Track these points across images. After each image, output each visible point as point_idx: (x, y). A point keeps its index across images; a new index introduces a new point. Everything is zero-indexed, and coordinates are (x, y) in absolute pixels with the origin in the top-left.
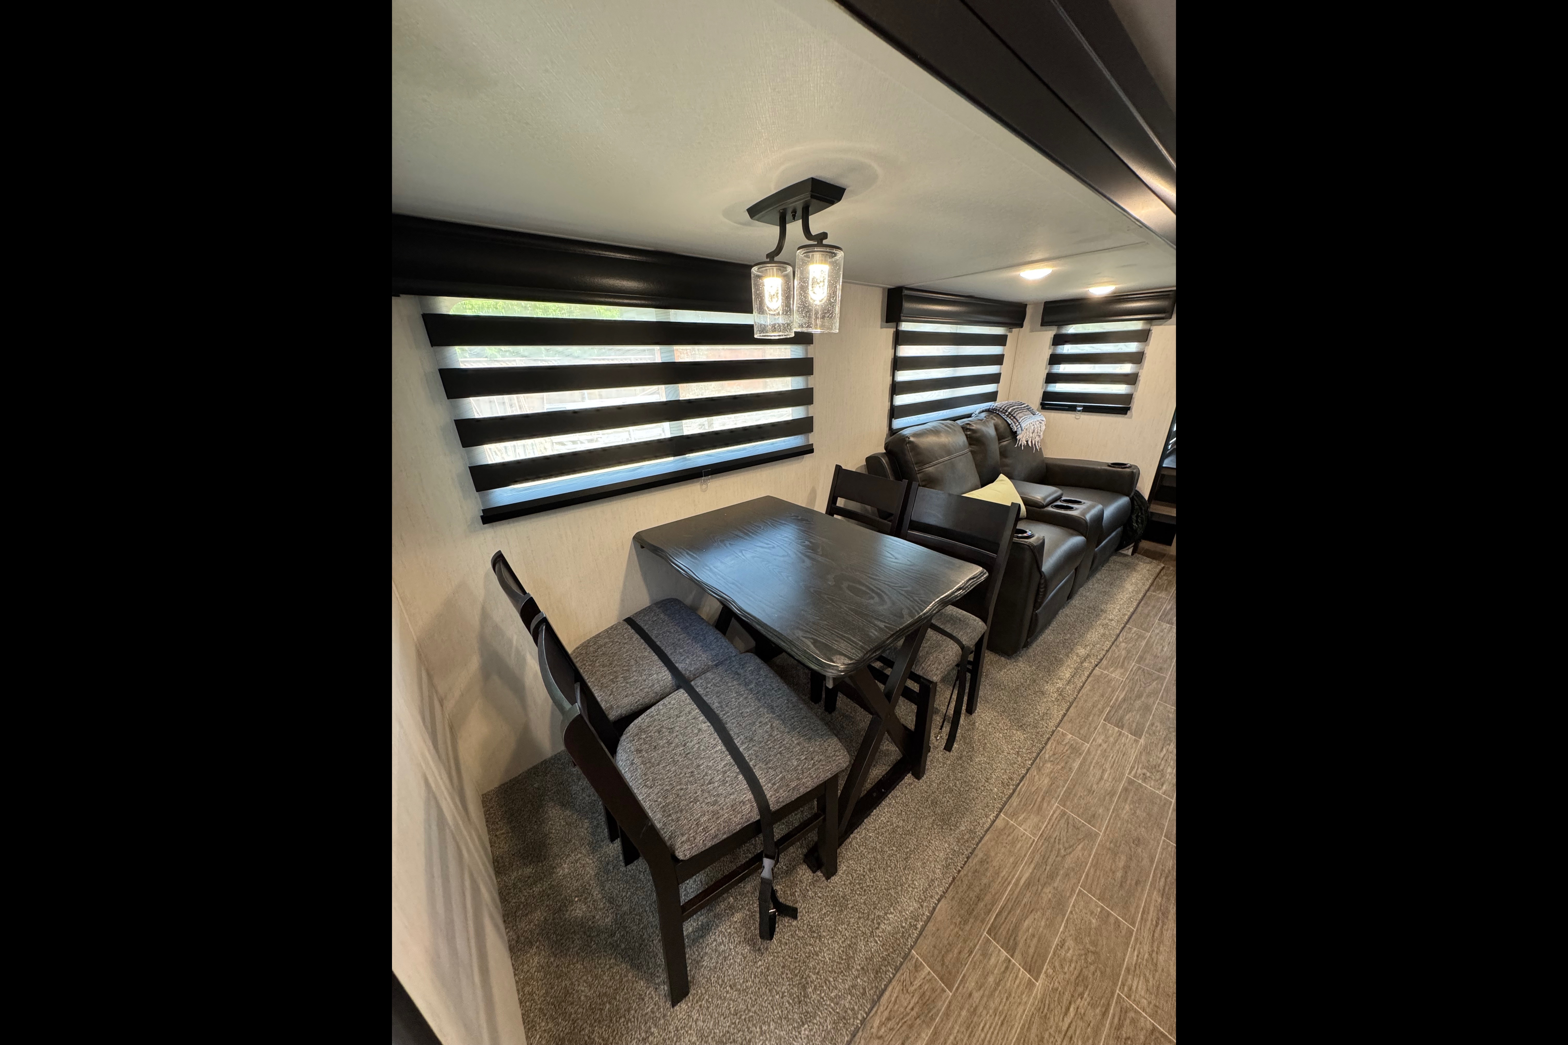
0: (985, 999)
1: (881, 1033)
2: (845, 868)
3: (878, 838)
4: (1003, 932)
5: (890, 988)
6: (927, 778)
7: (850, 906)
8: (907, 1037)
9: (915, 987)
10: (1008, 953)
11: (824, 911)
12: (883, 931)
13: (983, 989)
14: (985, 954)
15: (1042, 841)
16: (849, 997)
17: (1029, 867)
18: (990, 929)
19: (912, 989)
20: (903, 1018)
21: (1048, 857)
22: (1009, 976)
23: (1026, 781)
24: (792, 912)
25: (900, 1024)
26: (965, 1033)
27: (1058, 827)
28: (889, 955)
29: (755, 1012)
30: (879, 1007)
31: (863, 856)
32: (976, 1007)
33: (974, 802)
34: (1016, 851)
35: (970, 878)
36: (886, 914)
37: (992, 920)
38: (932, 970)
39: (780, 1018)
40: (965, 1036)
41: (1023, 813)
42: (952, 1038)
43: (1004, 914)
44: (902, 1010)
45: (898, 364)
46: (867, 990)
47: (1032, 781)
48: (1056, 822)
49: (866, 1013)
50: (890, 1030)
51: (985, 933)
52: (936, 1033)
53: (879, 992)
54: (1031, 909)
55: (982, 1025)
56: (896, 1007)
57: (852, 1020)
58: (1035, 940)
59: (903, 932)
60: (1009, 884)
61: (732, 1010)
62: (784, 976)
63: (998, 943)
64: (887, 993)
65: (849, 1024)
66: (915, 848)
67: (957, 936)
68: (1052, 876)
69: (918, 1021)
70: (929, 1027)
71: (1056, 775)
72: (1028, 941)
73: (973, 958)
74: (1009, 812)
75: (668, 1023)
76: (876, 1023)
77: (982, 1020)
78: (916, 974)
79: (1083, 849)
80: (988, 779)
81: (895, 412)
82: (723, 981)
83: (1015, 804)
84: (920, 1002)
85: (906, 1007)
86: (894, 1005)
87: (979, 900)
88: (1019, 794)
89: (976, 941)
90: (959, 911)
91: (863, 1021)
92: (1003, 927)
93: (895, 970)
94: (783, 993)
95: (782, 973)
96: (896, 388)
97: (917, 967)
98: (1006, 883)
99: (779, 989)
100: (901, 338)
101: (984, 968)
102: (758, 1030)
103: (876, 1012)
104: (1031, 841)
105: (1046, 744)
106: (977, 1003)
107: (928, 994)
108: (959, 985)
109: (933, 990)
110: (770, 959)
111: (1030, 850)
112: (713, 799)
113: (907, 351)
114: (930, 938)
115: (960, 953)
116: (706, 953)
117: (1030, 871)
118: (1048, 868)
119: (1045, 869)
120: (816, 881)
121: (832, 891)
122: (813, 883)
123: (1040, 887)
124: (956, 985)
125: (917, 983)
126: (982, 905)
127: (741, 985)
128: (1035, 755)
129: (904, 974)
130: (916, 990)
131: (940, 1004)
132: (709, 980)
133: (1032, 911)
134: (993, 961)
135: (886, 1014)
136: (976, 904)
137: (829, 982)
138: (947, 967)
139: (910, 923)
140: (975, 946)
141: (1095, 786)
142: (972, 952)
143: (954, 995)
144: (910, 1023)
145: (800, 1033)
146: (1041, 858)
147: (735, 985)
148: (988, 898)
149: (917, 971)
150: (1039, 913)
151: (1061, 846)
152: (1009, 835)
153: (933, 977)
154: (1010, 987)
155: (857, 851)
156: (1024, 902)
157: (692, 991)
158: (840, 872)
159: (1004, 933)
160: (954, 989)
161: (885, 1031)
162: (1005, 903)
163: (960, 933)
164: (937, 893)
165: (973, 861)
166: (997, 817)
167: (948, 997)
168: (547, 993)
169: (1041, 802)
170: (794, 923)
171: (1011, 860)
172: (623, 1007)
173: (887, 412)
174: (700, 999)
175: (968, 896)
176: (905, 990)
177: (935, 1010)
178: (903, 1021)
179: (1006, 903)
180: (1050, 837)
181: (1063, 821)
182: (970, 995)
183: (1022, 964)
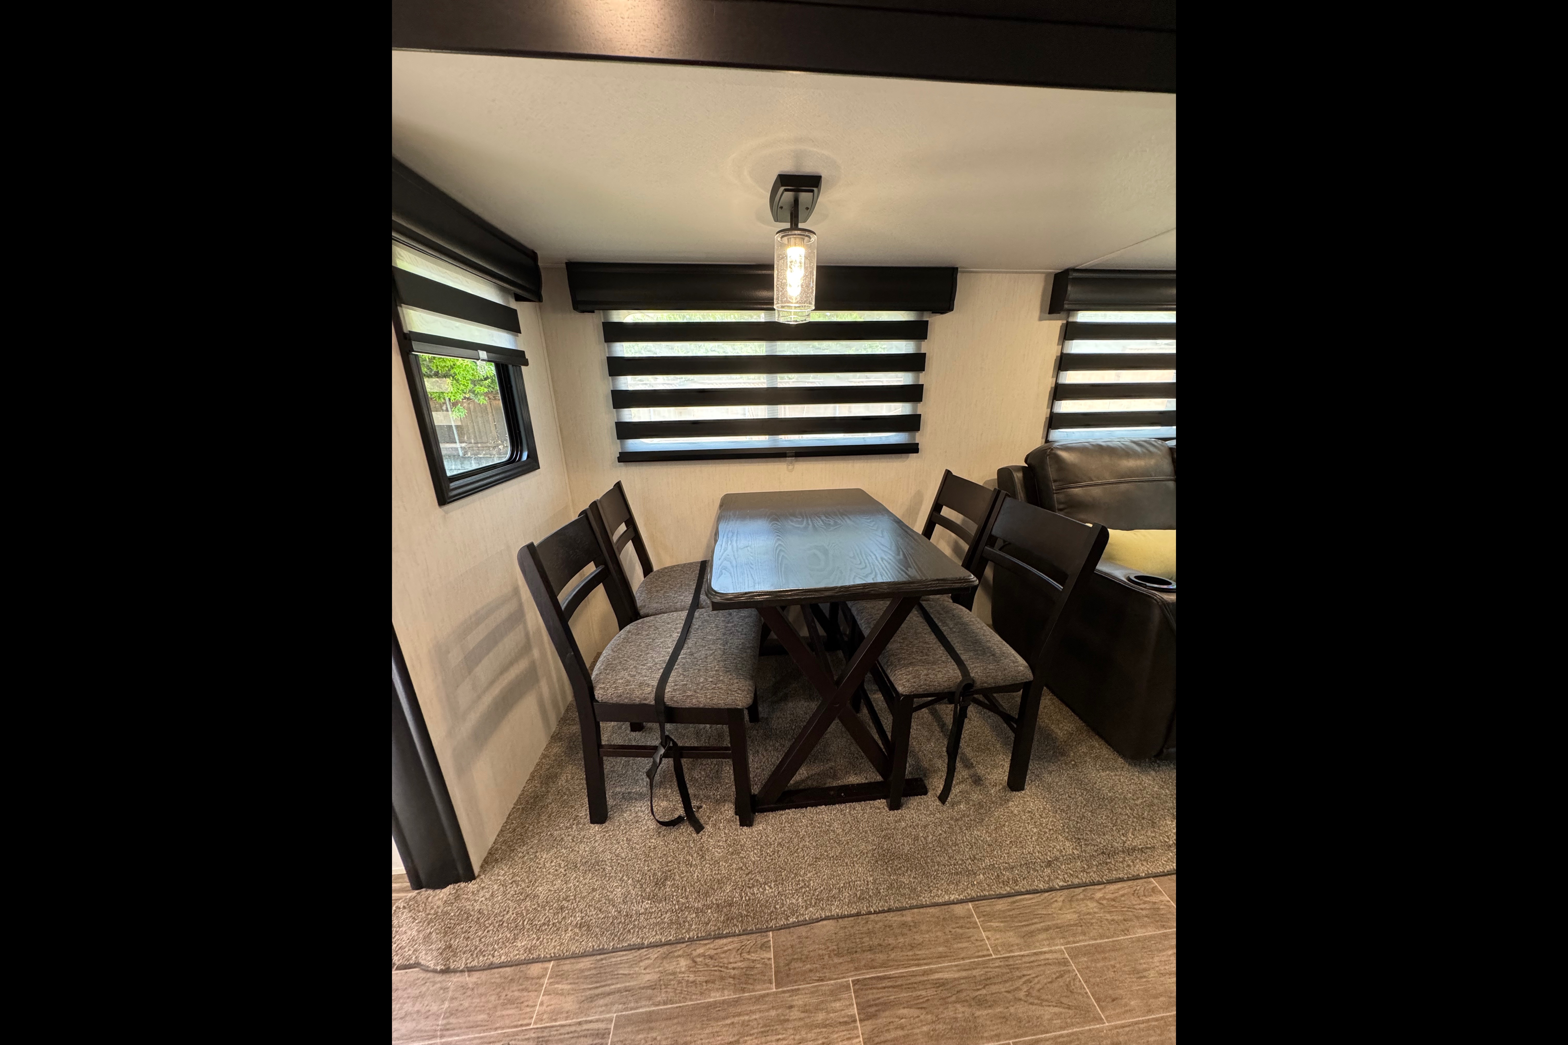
0: (802, 1023)
1: (698, 960)
2: (761, 828)
3: (807, 827)
4: (871, 995)
5: (730, 940)
6: (900, 814)
7: (741, 855)
8: (713, 982)
9: (749, 957)
10: (859, 1014)
11: (721, 844)
12: (753, 894)
13: (806, 1015)
14: (835, 993)
15: (1000, 964)
16: (694, 915)
17: (959, 971)
18: (858, 980)
19: (746, 956)
20: (721, 967)
21: (995, 984)
22: (843, 1031)
23: (1037, 898)
24: (698, 828)
25: (716, 968)
26: (760, 1026)
27: (1042, 968)
28: (747, 916)
29: (627, 865)
30: (711, 943)
31: (782, 830)
32: (788, 1020)
33: (937, 867)
34: (955, 946)
35: (878, 926)
36: (765, 883)
37: (868, 976)
38: (774, 958)
39: (638, 881)
40: (757, 1028)
41: (1002, 922)
42: (747, 1018)
43: (886, 983)
44: (725, 961)
45: (1066, 362)
46: (711, 923)
47: (1048, 905)
48: (1043, 962)
49: (697, 937)
50: (706, 964)
51: (850, 979)
52: (737, 1002)
53: (719, 934)
54: (924, 1005)
55: (780, 1037)
56: (723, 955)
57: (684, 931)
58: (900, 1033)
59: (772, 912)
60: (918, 965)
61: (617, 852)
62: (660, 860)
63: (856, 997)
64: (725, 941)
65: (681, 931)
66: (833, 857)
67: (821, 957)
68: (981, 1002)
69: (731, 981)
70: (735, 993)
71: (1094, 921)
72: (891, 1027)
73: (820, 985)
74: (982, 909)
75: (582, 829)
76: (701, 951)
77: (783, 1034)
78: (759, 950)
79: (1058, 1015)
80: (975, 858)
81: (1055, 421)
82: (626, 832)
83: (998, 907)
84: (744, 970)
85: (731, 963)
86: (723, 953)
87: (870, 950)
88: (1014, 902)
89: (835, 977)
90: (841, 941)
91: (691, 940)
92: (875, 991)
93: (743, 931)
94: (651, 869)
95: (660, 858)
96: (1061, 392)
97: (764, 946)
98: (916, 962)
99: (650, 864)
100: (1072, 331)
101: (822, 1002)
102: (621, 875)
103: (706, 944)
104: (985, 953)
105: (1110, 882)
106: (791, 1018)
107: (756, 971)
108: (788, 991)
109: (762, 973)
110: (661, 843)
111: (976, 960)
112: (635, 673)
113: (1080, 347)
114: (795, 937)
115: (811, 971)
116: (631, 810)
117: (957, 975)
118: (984, 992)
119: (978, 990)
120: (733, 821)
121: (737, 835)
122: (729, 821)
123: (954, 998)
124: (785, 989)
125: (754, 956)
126: (869, 957)
127: (633, 843)
128: (1076, 881)
129: (750, 941)
130: (748, 959)
131: (759, 987)
132: (620, 825)
133: (921, 1008)
134: (837, 1005)
135: (712, 952)
136: (864, 951)
137: (685, 890)
138: (790, 969)
139: (784, 911)
140: (830, 979)
141: (1152, 973)
142: (822, 980)
143: (776, 993)
144: (724, 975)
145: (643, 902)
146: (983, 978)
147: (630, 840)
148: (881, 957)
149: (761, 948)
150: (929, 1016)
151: (1025, 988)
152: (961, 927)
153: (771, 965)
154: (833, 1039)
155: (782, 824)
156: (919, 993)
157: (606, 824)
158: (754, 829)
159: (871, 997)
160: (780, 990)
161: (701, 962)
162: (897, 975)
163: (826, 957)
164: (831, 911)
165: (894, 919)
166: (961, 902)
167: (770, 989)
168: (549, 769)
169: (1038, 930)
170: (694, 835)
171: (941, 949)
172: (572, 803)
173: (1044, 420)
174: (607, 832)
175: (862, 938)
176: (740, 951)
177: (751, 987)
178: (720, 969)
179: (899, 977)
180: (1018, 969)
181: (1055, 969)
182: (791, 1007)
183: (866, 1036)
